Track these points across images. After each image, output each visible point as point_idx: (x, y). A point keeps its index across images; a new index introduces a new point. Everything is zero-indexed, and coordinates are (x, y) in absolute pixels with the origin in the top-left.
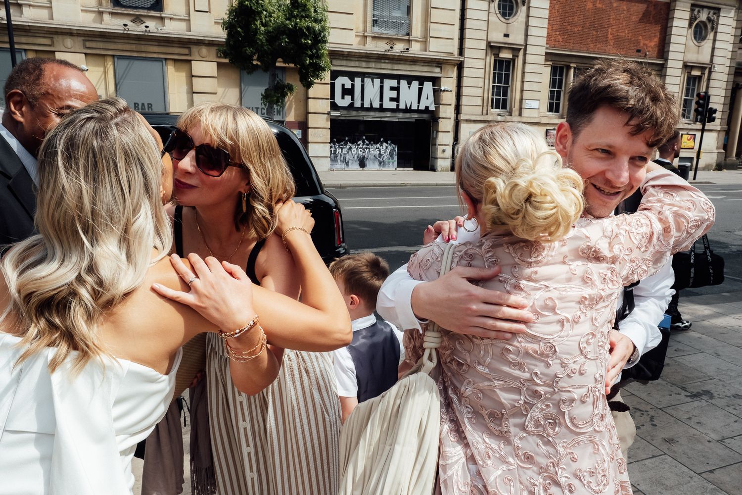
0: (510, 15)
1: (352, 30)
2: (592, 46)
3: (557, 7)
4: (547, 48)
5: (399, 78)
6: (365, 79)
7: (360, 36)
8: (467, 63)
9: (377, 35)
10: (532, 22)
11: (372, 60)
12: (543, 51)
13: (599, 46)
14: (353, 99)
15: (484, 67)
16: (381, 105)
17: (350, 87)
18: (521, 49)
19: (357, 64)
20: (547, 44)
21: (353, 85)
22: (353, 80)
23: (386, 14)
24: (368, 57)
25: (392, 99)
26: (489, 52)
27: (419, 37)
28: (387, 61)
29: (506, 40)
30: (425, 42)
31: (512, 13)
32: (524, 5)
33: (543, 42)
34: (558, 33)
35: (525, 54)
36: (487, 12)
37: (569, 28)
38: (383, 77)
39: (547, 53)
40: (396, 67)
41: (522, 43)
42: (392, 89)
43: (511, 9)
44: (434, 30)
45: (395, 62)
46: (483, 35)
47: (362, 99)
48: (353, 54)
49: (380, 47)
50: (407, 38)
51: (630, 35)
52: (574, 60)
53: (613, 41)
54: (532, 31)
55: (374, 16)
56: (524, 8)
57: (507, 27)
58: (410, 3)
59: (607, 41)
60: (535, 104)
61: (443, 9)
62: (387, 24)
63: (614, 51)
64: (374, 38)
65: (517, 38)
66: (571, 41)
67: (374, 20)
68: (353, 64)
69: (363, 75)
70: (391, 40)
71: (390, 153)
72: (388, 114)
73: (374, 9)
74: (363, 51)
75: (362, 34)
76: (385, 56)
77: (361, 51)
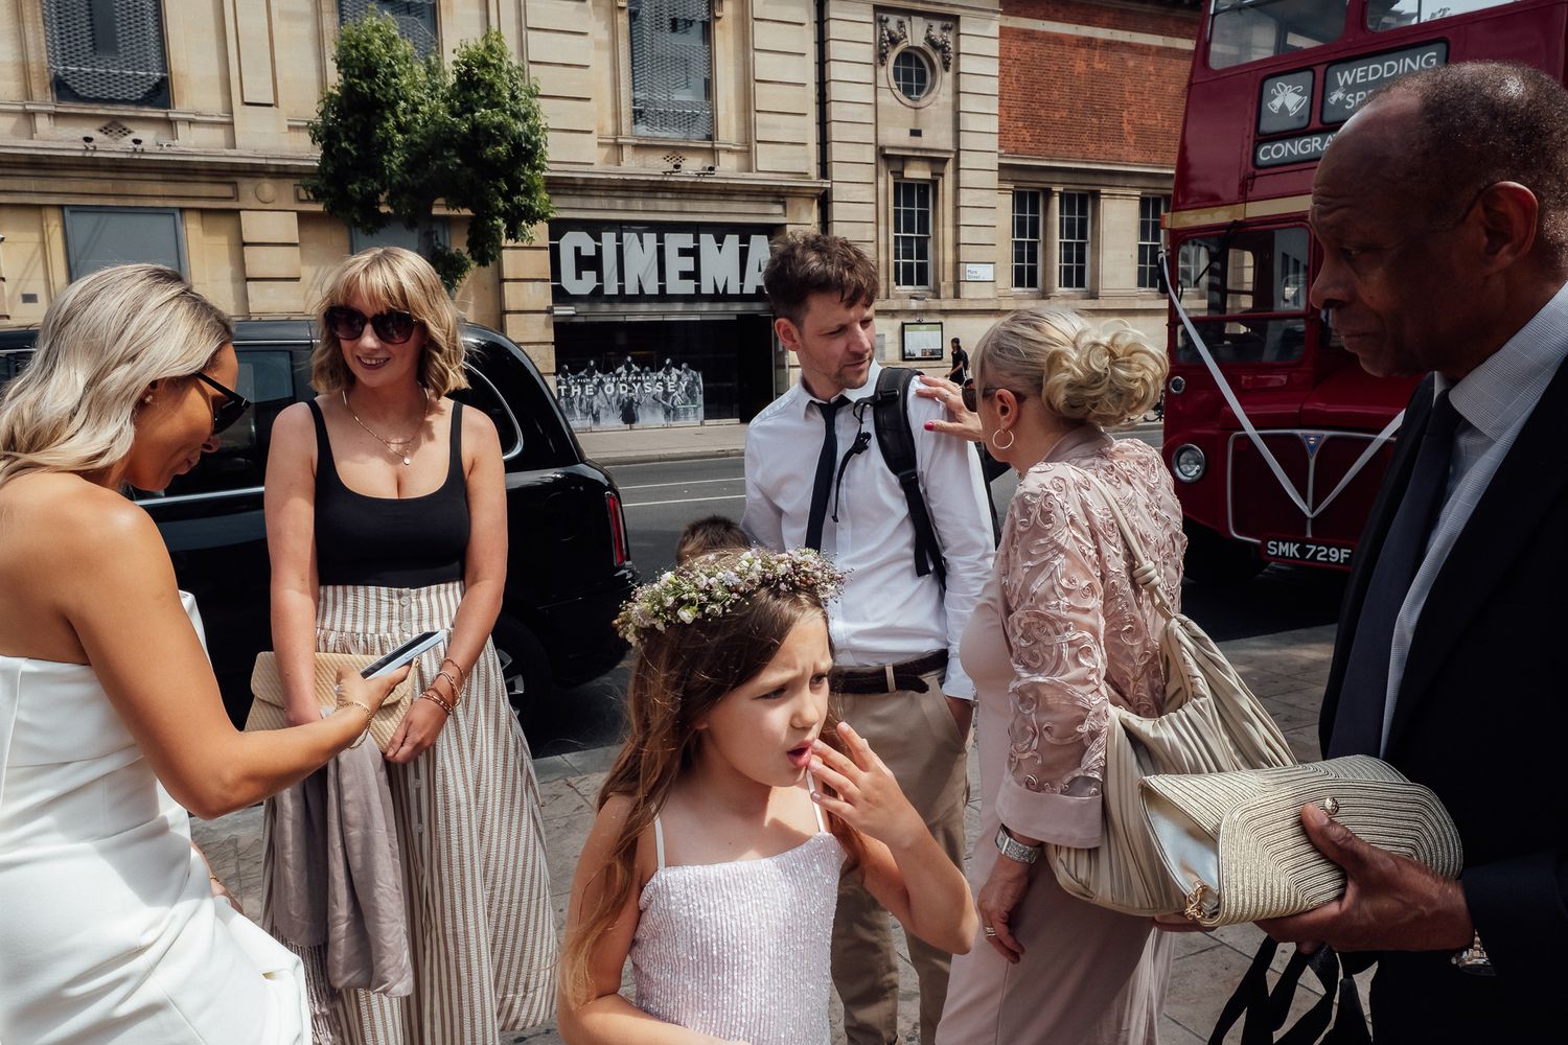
0: (920, 90)
1: (590, 132)
2: (1092, 147)
3: (1014, 71)
4: (1000, 156)
5: (696, 229)
6: (625, 235)
7: (608, 144)
8: (839, 193)
9: (644, 142)
10: (967, 103)
11: (637, 194)
12: (993, 161)
13: (1106, 147)
14: (600, 278)
15: (873, 200)
16: (662, 288)
17: (592, 253)
18: (948, 159)
19: (605, 203)
20: (1000, 147)
21: (599, 250)
22: (598, 238)
23: (660, 97)
24: (628, 188)
25: (684, 275)
26: (882, 167)
27: (734, 141)
28: (669, 195)
29: (916, 142)
30: (747, 152)
31: (923, 87)
32: (947, 69)
33: (993, 143)
34: (1020, 124)
35: (957, 170)
36: (872, 87)
37: (1042, 112)
38: (661, 229)
39: (1001, 166)
40: (689, 206)
41: (949, 146)
42: (683, 252)
43: (922, 78)
44: (766, 126)
45: (686, 195)
46: (867, 134)
47: (621, 277)
48: (596, 183)
49: (654, 166)
50: (708, 145)
51: (1166, 124)
52: (1058, 178)
53: (1134, 137)
54: (968, 122)
55: (635, 102)
56: (948, 76)
57: (916, 116)
58: (711, 72)
59: (1120, 138)
60: (986, 272)
61: (781, 83)
62: (664, 119)
63: (1138, 157)
64: (637, 147)
65: (937, 137)
66: (1048, 140)
67: (635, 111)
68: (595, 203)
69: (619, 227)
70: (676, 151)
71: (686, 388)
72: (679, 307)
73: (634, 88)
74: (616, 177)
75: (612, 141)
76: (664, 185)
77: (612, 177)
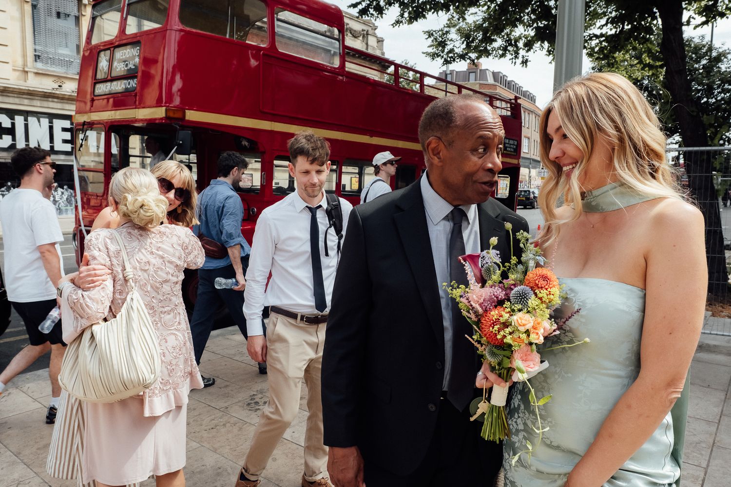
1: (8, 63)
6: (30, 118)
7: (18, 70)
9: (41, 72)
11: (37, 98)
14: (14, 139)
16: (52, 147)
17: (9, 126)
19: (17, 101)
21: (13, 124)
22: (12, 118)
23: (51, 50)
24: (31, 94)
25: (65, 141)
28: (56, 100)
38: (52, 117)
42: (64, 130)
45: (66, 101)
47: (27, 139)
48: (11, 90)
49: (47, 85)
55: (35, 50)
58: (80, 42)
62: (52, 61)
64: (37, 74)
67: (35, 56)
68: (11, 100)
69: (26, 114)
70: (60, 78)
71: (67, 199)
72: (62, 157)
73: (35, 44)
74: (24, 88)
75: (22, 69)
76: (52, 95)
77: (21, 88)
